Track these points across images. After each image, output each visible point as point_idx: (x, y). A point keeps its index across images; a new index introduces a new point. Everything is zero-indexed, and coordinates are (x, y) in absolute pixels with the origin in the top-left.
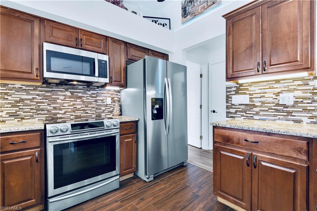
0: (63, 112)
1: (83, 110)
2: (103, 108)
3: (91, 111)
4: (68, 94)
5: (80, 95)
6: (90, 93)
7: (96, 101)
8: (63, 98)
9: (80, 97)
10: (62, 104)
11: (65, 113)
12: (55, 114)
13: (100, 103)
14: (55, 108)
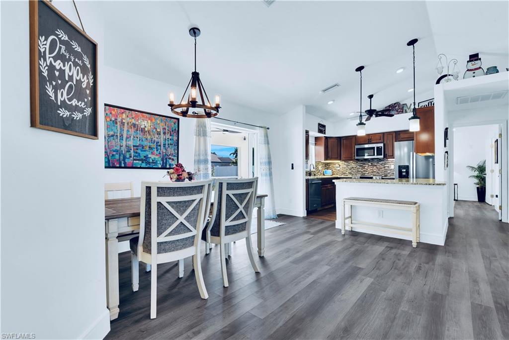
0: (367, 173)
1: (377, 172)
2: (389, 171)
3: (381, 172)
4: (370, 164)
5: (376, 164)
6: (381, 163)
7: (384, 167)
8: (367, 166)
9: (376, 166)
10: (367, 169)
11: (368, 174)
12: (365, 174)
13: (386, 168)
14: (364, 171)
